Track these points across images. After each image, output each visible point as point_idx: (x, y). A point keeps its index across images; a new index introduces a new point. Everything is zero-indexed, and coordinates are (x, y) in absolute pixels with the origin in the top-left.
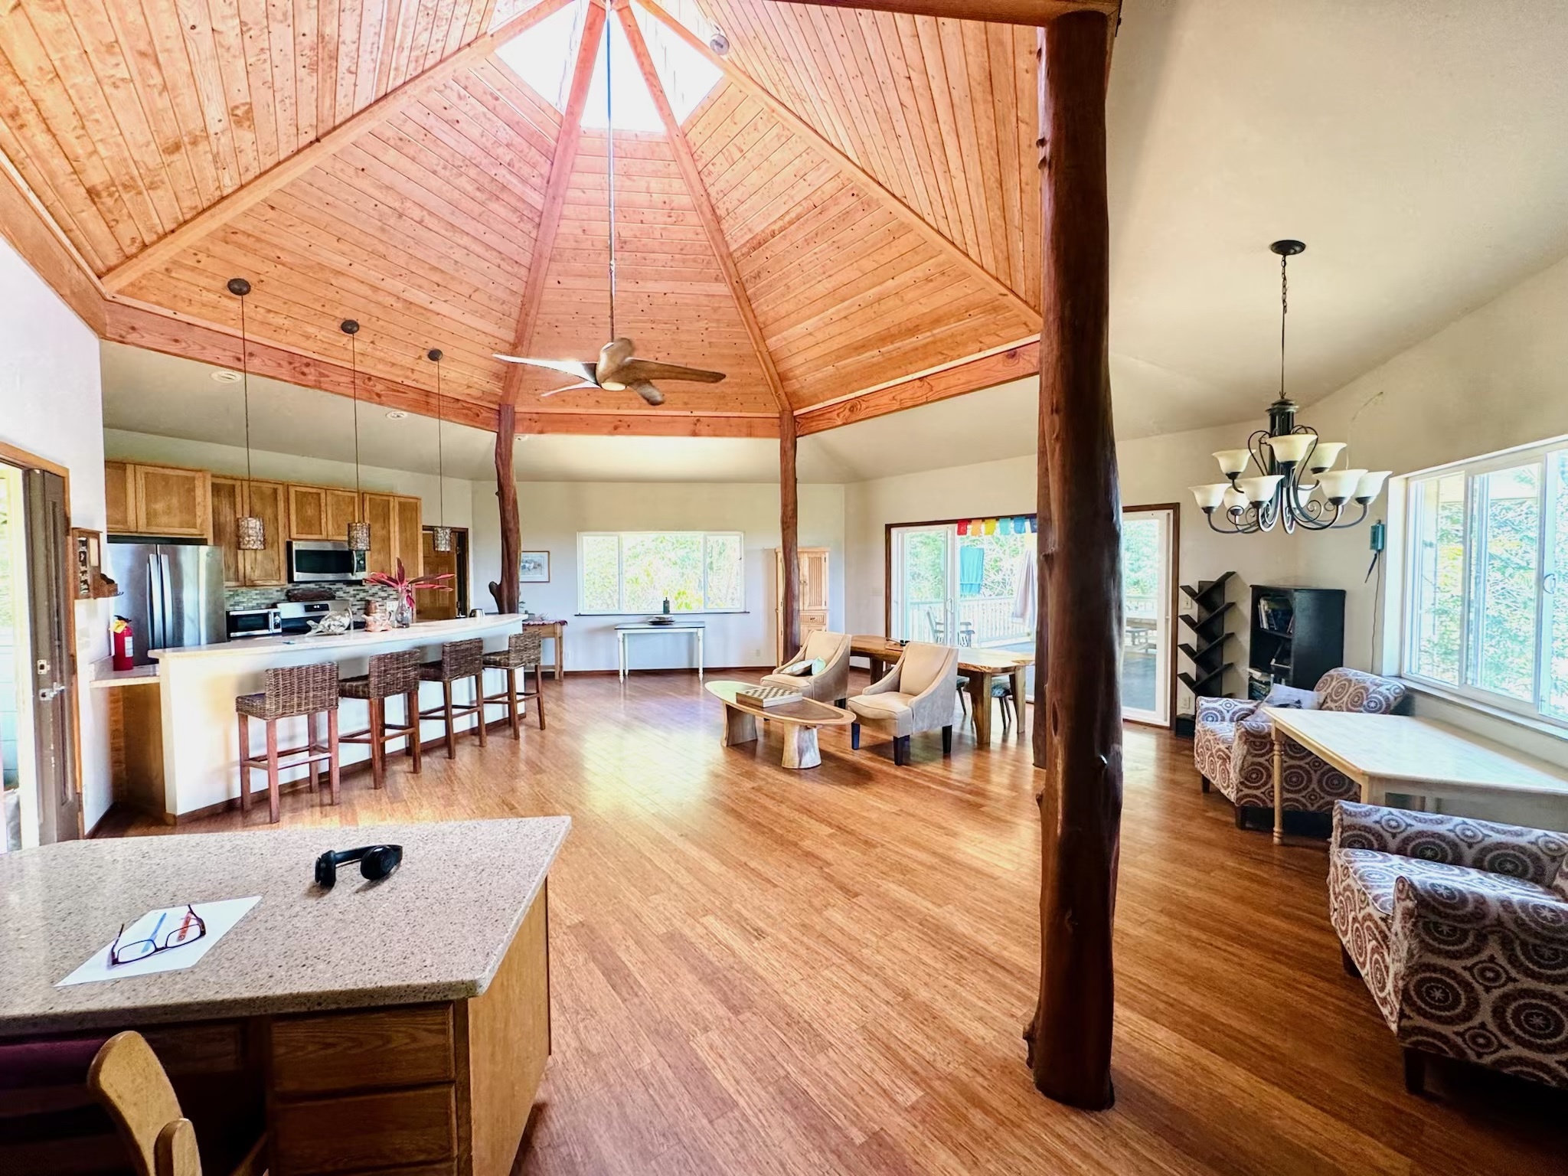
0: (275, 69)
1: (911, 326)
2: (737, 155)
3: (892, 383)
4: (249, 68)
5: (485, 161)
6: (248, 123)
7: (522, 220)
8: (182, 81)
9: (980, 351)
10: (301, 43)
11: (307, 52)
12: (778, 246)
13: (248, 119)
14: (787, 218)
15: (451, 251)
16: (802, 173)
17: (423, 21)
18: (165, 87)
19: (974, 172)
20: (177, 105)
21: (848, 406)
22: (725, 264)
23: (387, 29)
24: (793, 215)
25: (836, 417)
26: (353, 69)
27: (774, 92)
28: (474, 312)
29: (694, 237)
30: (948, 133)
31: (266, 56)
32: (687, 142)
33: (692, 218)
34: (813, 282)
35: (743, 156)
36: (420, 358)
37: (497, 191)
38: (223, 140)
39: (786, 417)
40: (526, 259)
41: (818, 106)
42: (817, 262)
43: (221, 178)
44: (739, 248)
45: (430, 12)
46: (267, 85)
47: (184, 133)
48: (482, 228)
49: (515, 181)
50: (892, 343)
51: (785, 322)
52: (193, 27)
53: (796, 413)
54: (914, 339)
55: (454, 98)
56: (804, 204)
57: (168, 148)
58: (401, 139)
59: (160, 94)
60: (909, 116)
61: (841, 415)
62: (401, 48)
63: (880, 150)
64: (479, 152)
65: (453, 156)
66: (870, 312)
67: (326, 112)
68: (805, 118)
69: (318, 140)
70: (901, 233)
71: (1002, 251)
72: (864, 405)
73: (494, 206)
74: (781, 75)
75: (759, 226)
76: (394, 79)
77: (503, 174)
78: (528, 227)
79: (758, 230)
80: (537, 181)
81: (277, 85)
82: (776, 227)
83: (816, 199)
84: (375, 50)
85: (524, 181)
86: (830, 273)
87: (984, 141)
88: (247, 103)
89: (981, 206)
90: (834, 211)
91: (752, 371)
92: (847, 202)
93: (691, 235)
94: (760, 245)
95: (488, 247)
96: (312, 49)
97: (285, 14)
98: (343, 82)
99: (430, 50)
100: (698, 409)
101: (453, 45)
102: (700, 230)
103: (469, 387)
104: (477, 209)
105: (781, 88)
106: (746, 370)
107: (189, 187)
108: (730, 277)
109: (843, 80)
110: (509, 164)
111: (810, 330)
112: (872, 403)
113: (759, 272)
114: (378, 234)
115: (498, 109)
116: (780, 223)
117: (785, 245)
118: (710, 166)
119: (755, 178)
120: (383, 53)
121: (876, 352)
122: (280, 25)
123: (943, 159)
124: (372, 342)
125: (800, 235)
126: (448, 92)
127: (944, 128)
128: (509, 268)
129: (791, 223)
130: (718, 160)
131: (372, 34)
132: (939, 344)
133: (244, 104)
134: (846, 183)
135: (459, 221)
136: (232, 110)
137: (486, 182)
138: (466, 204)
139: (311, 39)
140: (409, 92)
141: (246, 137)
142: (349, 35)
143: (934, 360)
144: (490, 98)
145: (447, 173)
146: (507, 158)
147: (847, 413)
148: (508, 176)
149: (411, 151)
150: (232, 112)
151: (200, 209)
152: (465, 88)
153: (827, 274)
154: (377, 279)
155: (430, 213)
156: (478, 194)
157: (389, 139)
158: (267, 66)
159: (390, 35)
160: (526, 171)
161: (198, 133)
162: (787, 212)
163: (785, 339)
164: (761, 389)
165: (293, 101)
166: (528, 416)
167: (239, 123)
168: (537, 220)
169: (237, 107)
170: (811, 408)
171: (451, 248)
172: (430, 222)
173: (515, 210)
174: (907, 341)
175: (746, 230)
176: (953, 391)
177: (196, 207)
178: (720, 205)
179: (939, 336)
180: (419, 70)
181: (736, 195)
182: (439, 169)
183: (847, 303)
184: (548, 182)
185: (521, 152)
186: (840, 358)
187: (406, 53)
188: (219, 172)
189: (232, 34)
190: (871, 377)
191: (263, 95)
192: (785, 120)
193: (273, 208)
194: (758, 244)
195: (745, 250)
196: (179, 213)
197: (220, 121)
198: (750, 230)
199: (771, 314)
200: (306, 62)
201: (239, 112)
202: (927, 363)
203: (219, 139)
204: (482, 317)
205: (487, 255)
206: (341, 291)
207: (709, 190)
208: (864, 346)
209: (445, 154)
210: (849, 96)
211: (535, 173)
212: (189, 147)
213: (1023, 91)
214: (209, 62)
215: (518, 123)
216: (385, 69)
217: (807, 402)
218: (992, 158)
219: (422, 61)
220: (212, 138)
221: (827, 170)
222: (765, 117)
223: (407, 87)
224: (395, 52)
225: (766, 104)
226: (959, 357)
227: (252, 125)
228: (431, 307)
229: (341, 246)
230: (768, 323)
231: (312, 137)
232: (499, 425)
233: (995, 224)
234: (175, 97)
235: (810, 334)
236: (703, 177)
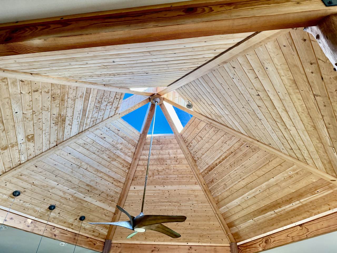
0: (43, 124)
1: (288, 199)
2: (200, 139)
3: (285, 228)
4: (34, 124)
5: (112, 149)
6: (32, 140)
7: (123, 167)
8: (10, 128)
9: (330, 210)
10: (53, 117)
11: (55, 119)
12: (219, 169)
13: (33, 139)
14: (221, 158)
15: (95, 179)
16: (225, 141)
17: (95, 110)
18: (4, 130)
19: (300, 126)
20: (8, 135)
21: (264, 240)
22: (199, 178)
23: (83, 112)
24: (223, 157)
25: (258, 246)
26: (71, 124)
27: (210, 117)
28: (100, 201)
29: (186, 168)
30: (282, 112)
31: (41, 120)
32: (183, 137)
33: (185, 162)
34: (236, 182)
35: (202, 139)
36: (76, 219)
37: (115, 158)
38: (23, 146)
39: (234, 246)
40: (123, 180)
41: (226, 117)
42: (236, 174)
43: (21, 157)
44: (204, 171)
45: (98, 108)
46: (40, 129)
47: (9, 143)
48: (108, 170)
49: (122, 154)
50: (280, 207)
51: (226, 200)
52: (16, 113)
53: (238, 244)
54: (291, 205)
55: (105, 131)
56: (228, 152)
57: (3, 148)
58: (85, 144)
59: (2, 132)
60: (263, 110)
61: (261, 245)
62: (88, 118)
63: (254, 127)
64: (110, 146)
65: (102, 148)
66: (265, 193)
67: (60, 137)
68: (223, 123)
69: (57, 145)
70: (273, 158)
71: (325, 159)
72: (272, 240)
73: (114, 163)
74: (211, 110)
75: (211, 162)
76: (85, 127)
77: (118, 153)
78: (125, 169)
79: (210, 164)
80: (130, 154)
81: (44, 129)
82: (217, 162)
83: (232, 150)
84: (79, 118)
85: (126, 154)
86: (244, 177)
87: (300, 110)
88: (33, 134)
89: (307, 140)
90: (240, 154)
91: (214, 223)
92: (245, 150)
93: (185, 168)
94: (212, 169)
95: (109, 176)
96: (56, 118)
97: (48, 109)
98: (67, 128)
99: (98, 118)
100: (190, 242)
101: (106, 117)
102: (188, 165)
103: (94, 232)
104: (108, 164)
105: (212, 115)
106: (212, 223)
107: (9, 161)
108: (201, 183)
109: (233, 105)
110: (121, 149)
111: (239, 203)
112: (277, 238)
113: (213, 180)
114: (70, 174)
115: (119, 134)
116: (219, 160)
117: (222, 168)
118: (191, 144)
119: (207, 145)
120: (81, 119)
121: (272, 212)
122: (46, 112)
123: (283, 123)
124: (59, 213)
125: (228, 164)
126: (103, 130)
127: (279, 110)
128: (116, 184)
129: (223, 160)
130: (194, 141)
131: (78, 114)
132: (306, 207)
133: (31, 135)
134: (243, 143)
135: (100, 168)
136: (27, 136)
137: (112, 155)
138: (104, 162)
139: (57, 115)
140: (90, 130)
141: (31, 145)
142: (69, 114)
143: (305, 215)
144: (117, 131)
145: (99, 153)
146: (120, 148)
147: (264, 244)
148: (120, 153)
149: (87, 147)
150: (27, 137)
151: (12, 167)
152: (109, 128)
153: (242, 178)
154: (66, 189)
155: (90, 166)
156: (109, 159)
157: (81, 144)
158: (41, 123)
159: (84, 114)
160: (127, 151)
161: (14, 144)
162: (221, 156)
163: (228, 208)
164: (220, 232)
165: (49, 134)
166: (116, 245)
167: (29, 140)
168: (129, 166)
169: (29, 136)
170: (245, 241)
171: (96, 177)
172: (89, 169)
173: (121, 164)
174: (288, 206)
175: (205, 164)
176: (321, 231)
177: (10, 167)
178: (195, 156)
179: (304, 203)
180: (94, 124)
181: (200, 152)
182: (96, 152)
183: (253, 190)
184: (134, 154)
185: (126, 145)
186: (255, 216)
187: (89, 119)
188: (20, 156)
189: (29, 114)
190: (273, 225)
191: (38, 132)
192: (216, 125)
193: (36, 167)
194: (211, 169)
195: (206, 172)
196: (4, 169)
197: (22, 140)
198: (207, 164)
199: (220, 197)
200: (54, 122)
201: (30, 137)
202: (301, 217)
203: (21, 145)
204: (103, 202)
205: (109, 179)
206: (52, 194)
207: (191, 152)
208: (266, 209)
209: (99, 148)
210: (236, 110)
211: (130, 151)
212: (10, 148)
213: (313, 82)
214: (21, 122)
215: (125, 137)
216: (82, 124)
217: (243, 238)
218: (306, 117)
219: (95, 122)
220: (19, 145)
221: (234, 139)
222: (208, 126)
223: (89, 129)
224: (86, 119)
225: (208, 122)
226: (319, 213)
227: (33, 141)
228: (84, 199)
229: (56, 178)
230: (220, 200)
231: (55, 144)
232: (103, 249)
233: (318, 147)
234: (7, 133)
235: (239, 205)
236: (188, 148)
